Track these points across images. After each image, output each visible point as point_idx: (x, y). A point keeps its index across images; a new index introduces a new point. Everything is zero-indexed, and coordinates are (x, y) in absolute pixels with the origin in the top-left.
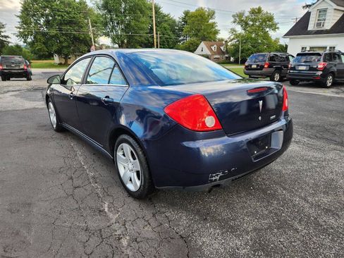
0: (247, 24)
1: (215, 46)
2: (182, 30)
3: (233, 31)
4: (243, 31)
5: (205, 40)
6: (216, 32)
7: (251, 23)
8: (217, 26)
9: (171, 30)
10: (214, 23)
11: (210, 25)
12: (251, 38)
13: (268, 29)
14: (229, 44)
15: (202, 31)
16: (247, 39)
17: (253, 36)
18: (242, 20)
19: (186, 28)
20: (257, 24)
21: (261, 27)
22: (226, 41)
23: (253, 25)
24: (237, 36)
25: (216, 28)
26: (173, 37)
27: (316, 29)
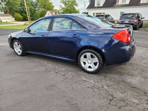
0: (66, 3)
1: (54, 13)
2: (37, 5)
3: (61, 6)
4: (65, 7)
5: (49, 10)
6: (53, 7)
7: (68, 3)
8: (53, 4)
9: (31, 5)
10: (52, 2)
11: (50, 3)
12: (69, 9)
13: (74, 6)
14: (60, 12)
15: (47, 6)
16: (67, 10)
17: (69, 8)
18: (64, 2)
19: (39, 4)
20: (70, 3)
21: (72, 5)
22: (58, 11)
23: (68, 4)
24: (63, 9)
25: (53, 5)
26: (33, 8)
27: (98, 6)
